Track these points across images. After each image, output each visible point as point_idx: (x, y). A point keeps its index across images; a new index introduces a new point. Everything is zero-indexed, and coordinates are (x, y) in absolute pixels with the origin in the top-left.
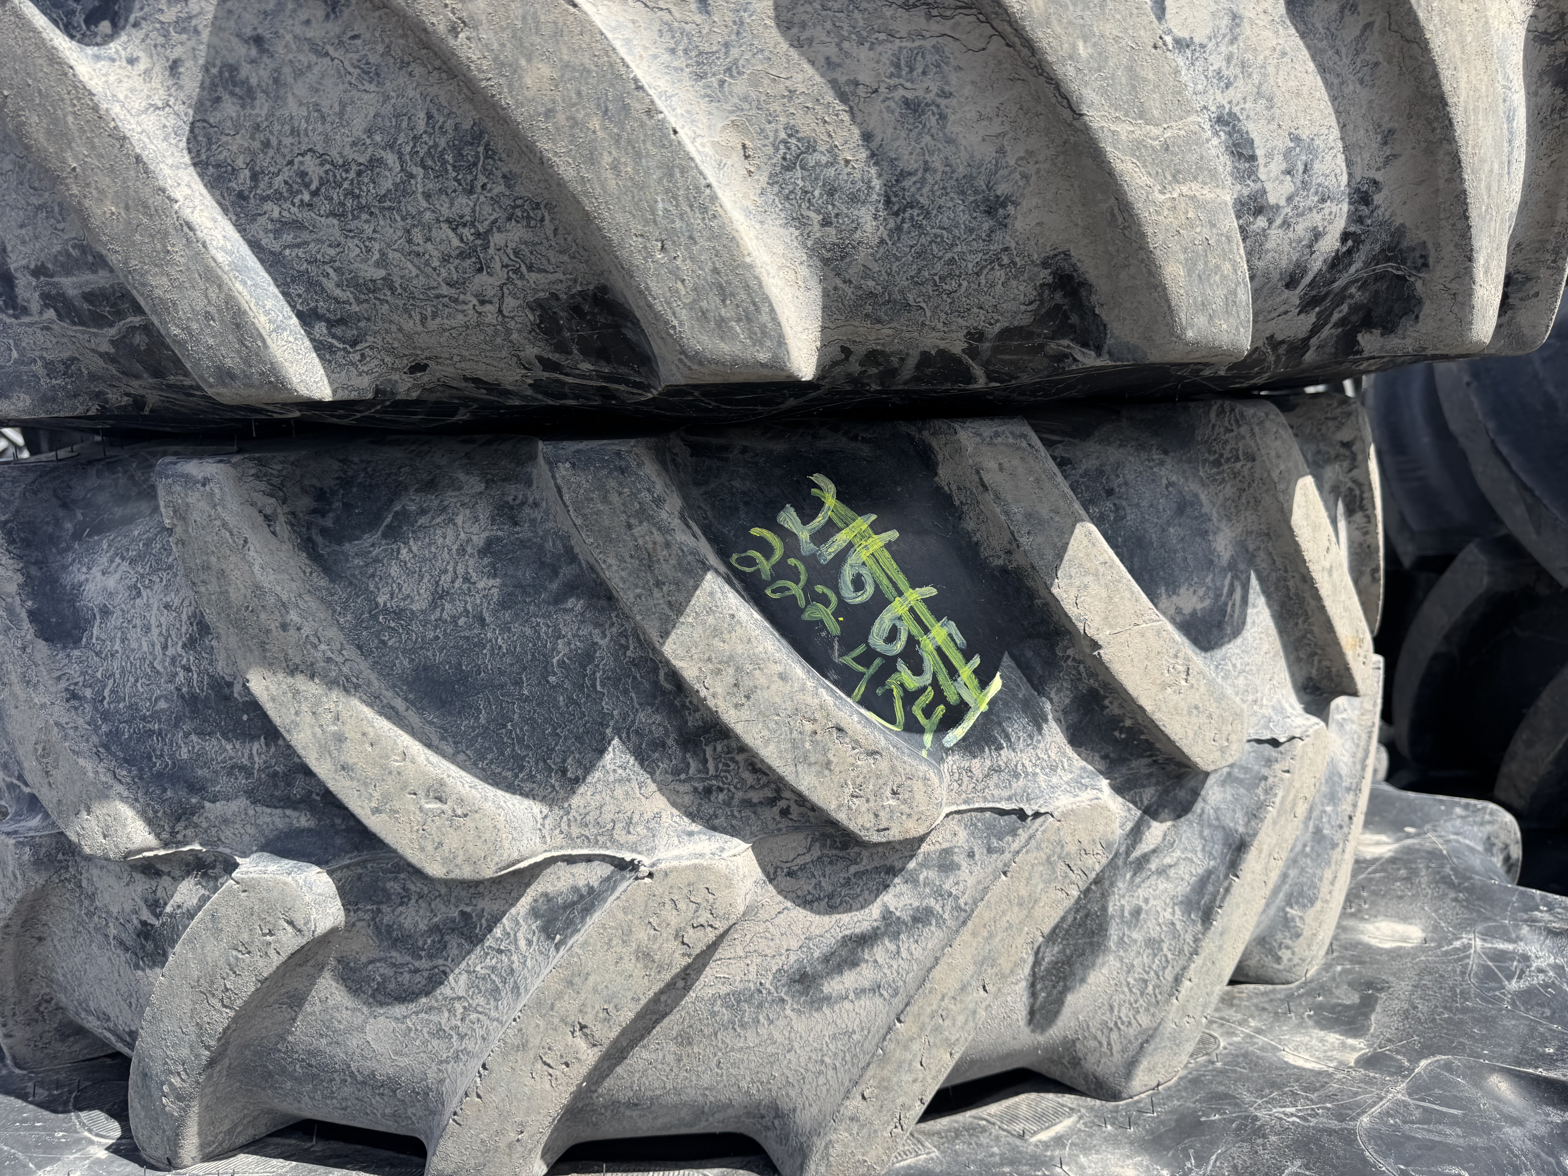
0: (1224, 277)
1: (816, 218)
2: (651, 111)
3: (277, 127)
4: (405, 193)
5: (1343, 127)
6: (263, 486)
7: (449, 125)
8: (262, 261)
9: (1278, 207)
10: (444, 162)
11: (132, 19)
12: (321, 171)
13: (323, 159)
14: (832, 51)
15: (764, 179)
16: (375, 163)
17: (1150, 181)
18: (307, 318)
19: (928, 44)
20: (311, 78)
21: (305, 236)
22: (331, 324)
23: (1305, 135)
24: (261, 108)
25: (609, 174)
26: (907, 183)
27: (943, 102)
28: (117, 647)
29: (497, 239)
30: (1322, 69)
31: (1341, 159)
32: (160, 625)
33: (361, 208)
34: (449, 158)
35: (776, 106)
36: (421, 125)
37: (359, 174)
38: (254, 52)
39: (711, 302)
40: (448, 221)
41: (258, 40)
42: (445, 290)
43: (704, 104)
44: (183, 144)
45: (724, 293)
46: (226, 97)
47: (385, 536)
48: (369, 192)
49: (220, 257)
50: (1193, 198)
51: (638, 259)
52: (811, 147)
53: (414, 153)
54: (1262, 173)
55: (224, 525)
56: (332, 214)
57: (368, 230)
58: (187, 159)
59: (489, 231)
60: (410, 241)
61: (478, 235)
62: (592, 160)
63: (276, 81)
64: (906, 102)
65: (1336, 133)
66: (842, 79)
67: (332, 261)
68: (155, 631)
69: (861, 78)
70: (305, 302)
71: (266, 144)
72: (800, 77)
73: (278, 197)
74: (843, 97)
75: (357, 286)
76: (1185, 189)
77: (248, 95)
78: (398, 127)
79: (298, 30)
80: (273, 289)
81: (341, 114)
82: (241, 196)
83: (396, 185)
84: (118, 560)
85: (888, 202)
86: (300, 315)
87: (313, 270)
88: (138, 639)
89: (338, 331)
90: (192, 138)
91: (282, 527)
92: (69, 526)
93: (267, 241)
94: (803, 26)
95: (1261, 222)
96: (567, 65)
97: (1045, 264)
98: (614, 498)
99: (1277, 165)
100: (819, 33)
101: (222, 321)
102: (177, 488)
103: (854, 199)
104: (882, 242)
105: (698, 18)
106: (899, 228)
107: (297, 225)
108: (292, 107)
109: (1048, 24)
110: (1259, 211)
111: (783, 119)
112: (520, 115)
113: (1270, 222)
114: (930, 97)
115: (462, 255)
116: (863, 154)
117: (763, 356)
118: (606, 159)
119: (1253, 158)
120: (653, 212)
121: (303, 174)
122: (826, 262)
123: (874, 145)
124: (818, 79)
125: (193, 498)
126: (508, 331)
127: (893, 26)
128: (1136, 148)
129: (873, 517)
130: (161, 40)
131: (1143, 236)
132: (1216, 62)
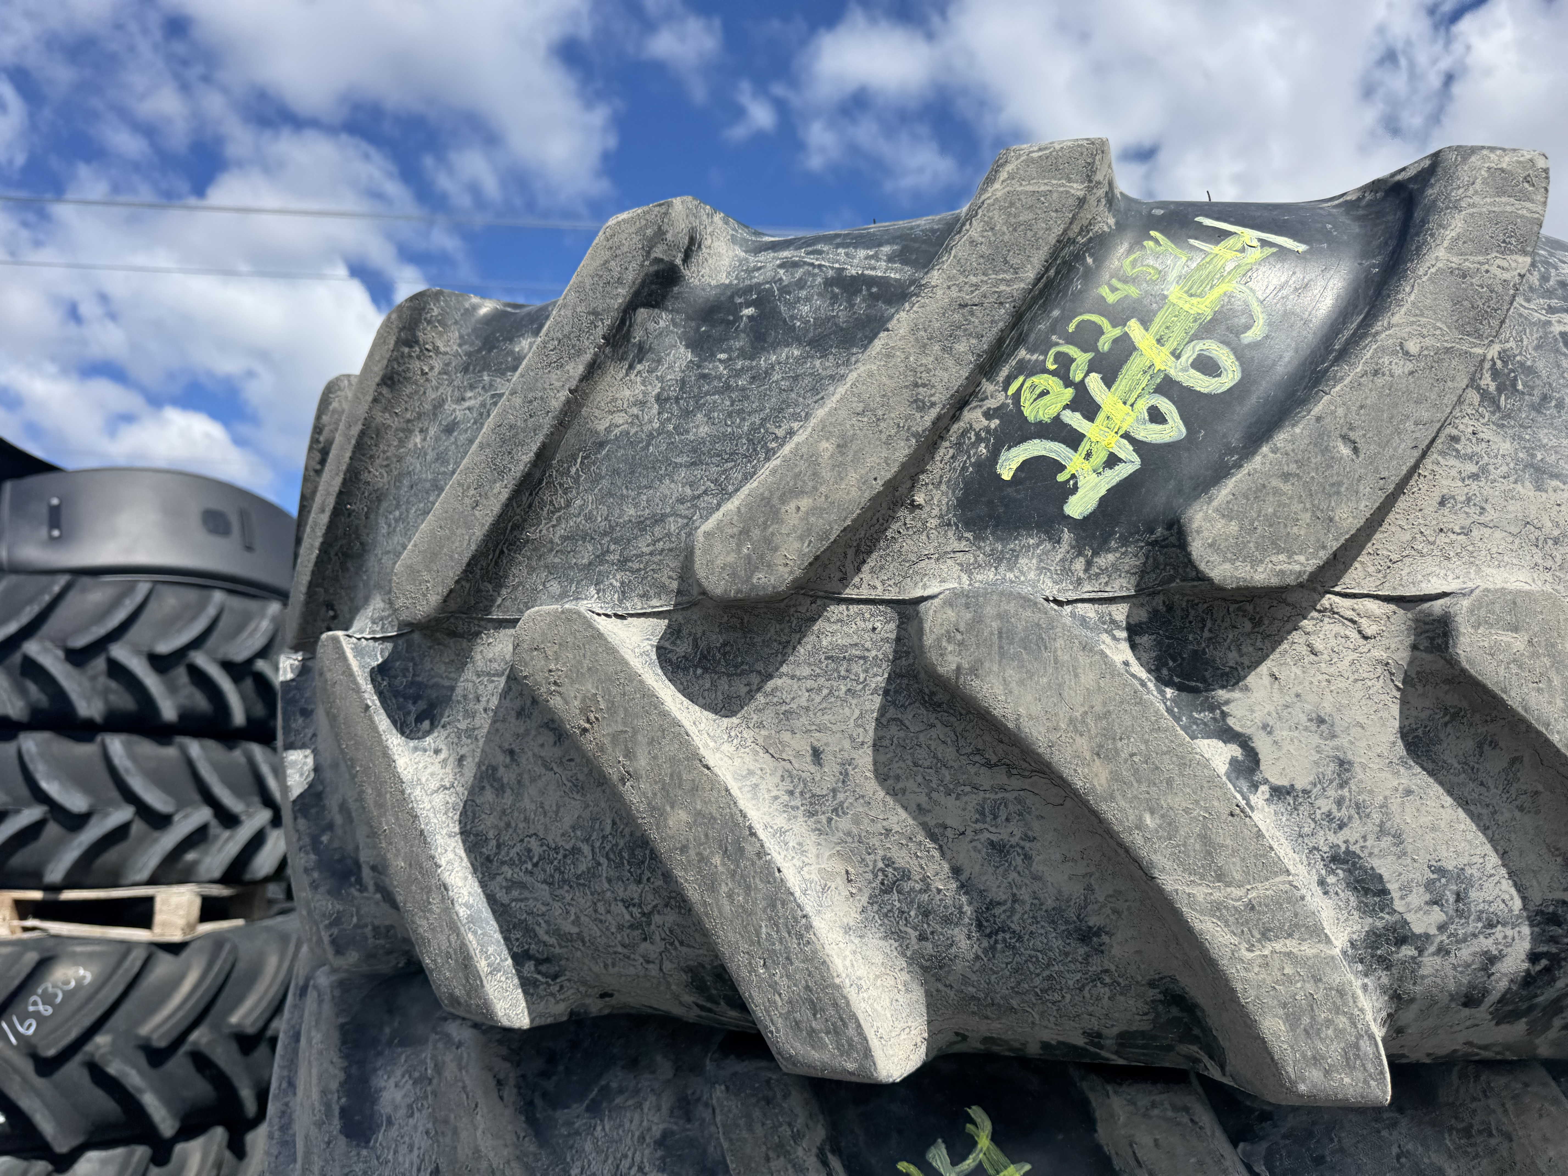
0: (1339, 1032)
1: (913, 934)
2: (762, 852)
3: (516, 814)
4: (594, 875)
5: (1504, 855)
6: (504, 1051)
7: (627, 831)
8: (494, 912)
9: (1427, 936)
10: (622, 858)
11: (442, 723)
12: (541, 850)
13: (542, 841)
14: (923, 799)
15: (864, 899)
16: (575, 851)
17: (1235, 940)
18: (519, 959)
19: (1010, 796)
20: (540, 784)
21: (526, 894)
22: (539, 962)
23: (1450, 865)
24: (508, 799)
25: (725, 902)
26: (997, 911)
27: (1027, 845)
29: (657, 919)
30: (1463, 802)
31: (1507, 886)
32: (419, 1148)
33: (564, 881)
34: (626, 855)
35: (875, 841)
36: (608, 829)
37: (565, 856)
38: (508, 760)
39: (804, 1014)
40: (622, 900)
41: (511, 752)
42: (620, 949)
43: (814, 837)
44: (457, 817)
45: (815, 1008)
46: (488, 787)
48: (571, 872)
49: (463, 912)
50: (1289, 954)
51: (744, 973)
52: (906, 875)
53: (602, 848)
54: (1398, 905)
55: (464, 1088)
56: (545, 882)
57: (568, 897)
58: (457, 829)
59: (651, 913)
60: (596, 911)
61: (643, 914)
62: (713, 888)
63: (519, 782)
64: (992, 844)
65: (1494, 859)
66: (932, 823)
67: (543, 915)
68: (416, 1152)
69: (949, 822)
70: (521, 945)
71: (508, 825)
72: (895, 819)
73: (511, 863)
74: (933, 837)
75: (559, 935)
76: (1278, 946)
77: (500, 789)
78: (592, 827)
79: (536, 750)
80: (498, 936)
81: (557, 813)
82: (488, 859)
83: (589, 869)
84: (407, 1077)
85: (980, 926)
86: (515, 957)
87: (530, 920)
88: (404, 1155)
89: (544, 968)
90: (464, 813)
91: (509, 1093)
93: (501, 895)
94: (898, 778)
95: (1407, 951)
97: (1152, 984)
98: (759, 1130)
99: (1418, 897)
100: (911, 785)
101: (456, 961)
102: (440, 1045)
103: (947, 921)
104: (977, 957)
105: (813, 768)
106: (993, 948)
107: (522, 886)
108: (527, 803)
109: (1112, 798)
110: (1402, 941)
111: (881, 852)
112: (662, 848)
113: (1421, 952)
114: (1014, 841)
115: (632, 927)
116: (954, 885)
117: (851, 1066)
118: (724, 889)
119: (1384, 892)
120: (758, 934)
121: (529, 850)
122: (925, 969)
123: (963, 878)
124: (911, 821)
126: (668, 984)
127: (976, 780)
128: (1216, 909)
129: (1027, 1167)
130: (456, 740)
131: (1233, 991)
132: (1325, 805)
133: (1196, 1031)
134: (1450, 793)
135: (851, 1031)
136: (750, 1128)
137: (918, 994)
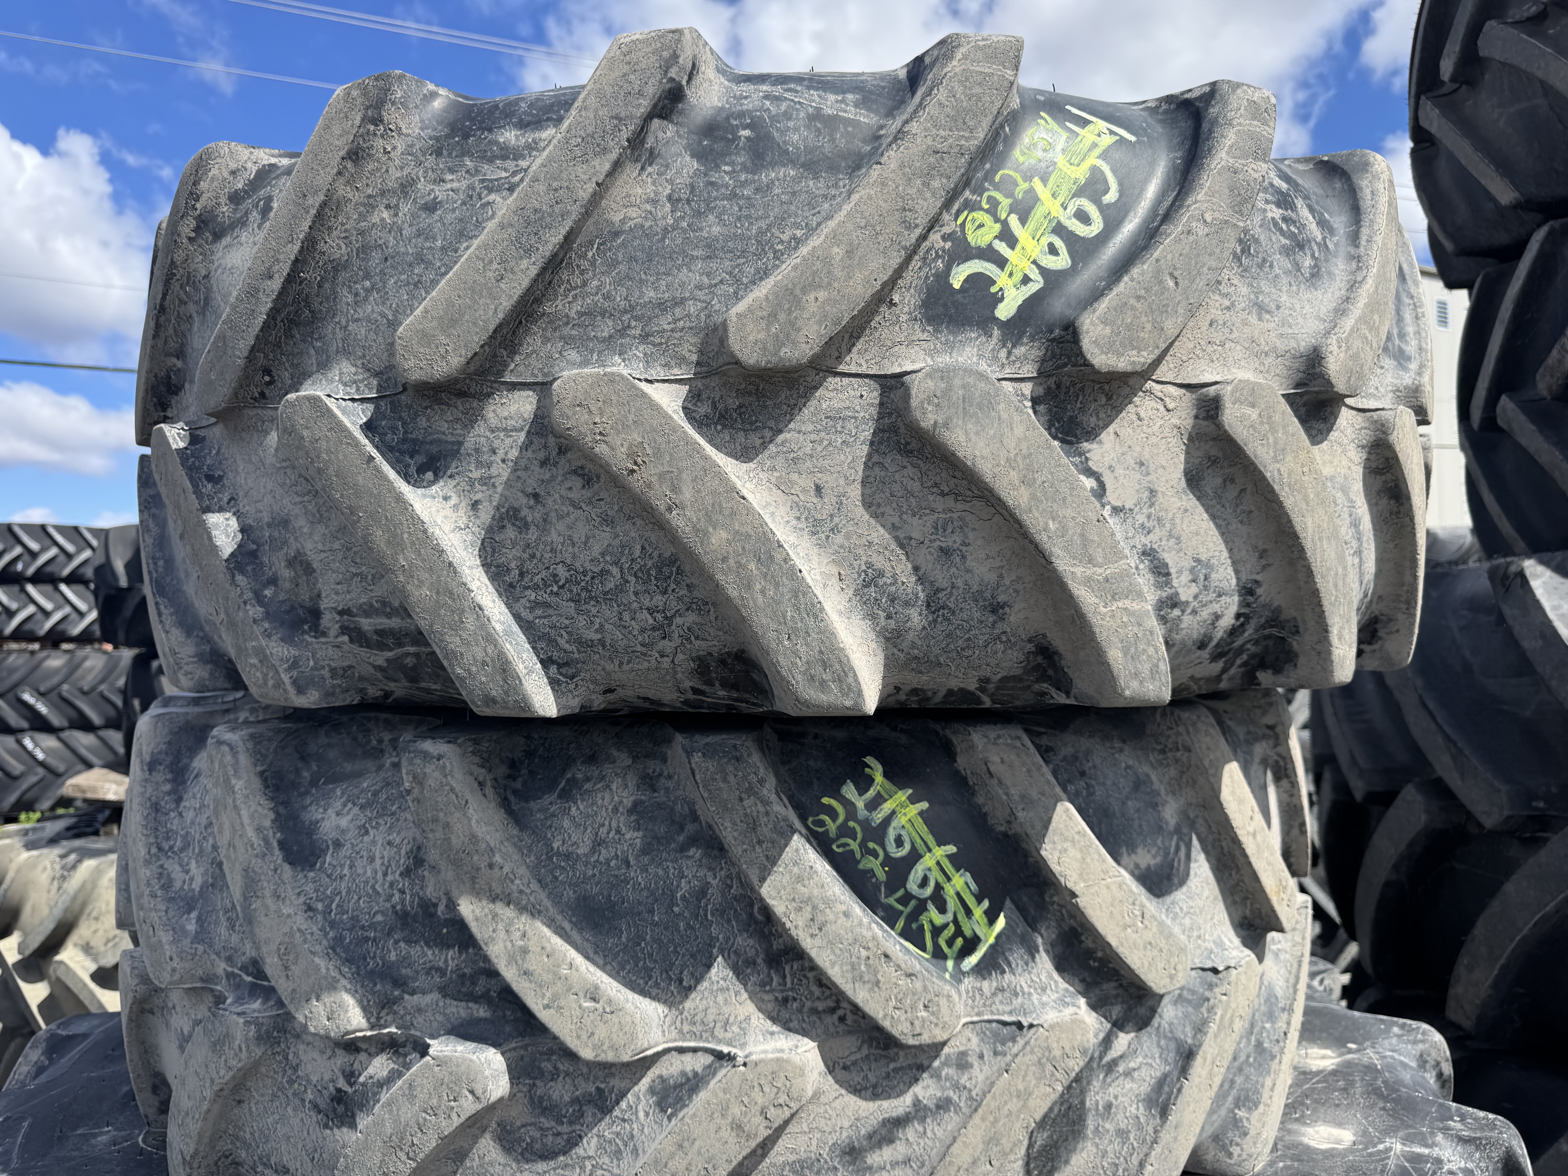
0: (1149, 657)
1: (882, 615)
2: (787, 559)
3: (541, 546)
4: (621, 591)
5: (1230, 551)
6: (477, 760)
7: (656, 554)
8: (521, 627)
9: (1187, 602)
10: (649, 575)
11: (449, 473)
12: (567, 575)
13: (569, 568)
14: (896, 520)
15: (851, 592)
16: (604, 573)
17: (1097, 601)
18: (546, 663)
19: (955, 515)
20: (569, 520)
21: (550, 611)
22: (560, 666)
23: (1203, 557)
24: (533, 535)
25: (759, 596)
26: (940, 595)
27: (964, 549)
28: (346, 871)
29: (678, 620)
30: (1214, 518)
31: (1230, 570)
32: (382, 857)
33: (591, 598)
34: (653, 573)
35: (860, 551)
36: (637, 553)
37: (593, 578)
38: (532, 502)
39: (817, 670)
40: (648, 609)
41: (536, 496)
42: (639, 648)
43: (816, 549)
44: (476, 553)
45: (825, 665)
46: (509, 526)
47: (560, 797)
48: (598, 588)
49: (498, 627)
50: (1126, 609)
51: (773, 645)
52: (881, 574)
53: (630, 568)
54: (1175, 583)
55: (452, 790)
56: (571, 600)
57: (594, 611)
58: (478, 561)
59: (674, 616)
60: (621, 619)
61: (666, 618)
62: (749, 587)
63: (545, 520)
64: (941, 549)
65: (1226, 554)
66: (902, 536)
67: (566, 627)
68: (378, 862)
69: (913, 535)
70: (546, 652)
71: (533, 556)
72: (876, 534)
73: (536, 587)
74: (902, 546)
75: (580, 643)
76: (1120, 604)
77: (524, 526)
78: (622, 553)
79: (563, 493)
80: (527, 646)
81: (586, 543)
82: (511, 585)
83: (616, 587)
84: (350, 805)
85: (928, 606)
86: (542, 662)
87: (553, 632)
88: (364, 867)
89: (564, 671)
90: (483, 548)
91: (489, 791)
92: (306, 774)
93: (525, 614)
94: (879, 505)
95: (1176, 612)
96: (737, 532)
97: (1030, 641)
98: (731, 777)
99: (1186, 577)
100: (888, 510)
101: (494, 667)
102: (418, 761)
103: (907, 604)
104: (924, 628)
105: (815, 500)
106: (935, 621)
107: (546, 605)
108: (554, 536)
109: (1030, 511)
110: (1174, 605)
111: (864, 558)
112: (706, 559)
113: (1183, 611)
114: (956, 546)
115: (654, 629)
116: (913, 579)
117: (849, 703)
118: (758, 587)
119: (1168, 574)
120: (784, 617)
121: (555, 576)
122: (887, 639)
123: (920, 573)
124: (887, 536)
125: (429, 769)
126: (676, 673)
127: (933, 505)
128: (1088, 581)
129: (910, 791)
130: (468, 488)
131: (1093, 633)
132: (1141, 519)
133: (1050, 672)
134: (1207, 511)
135: (850, 680)
136: (725, 780)
137: (880, 658)
